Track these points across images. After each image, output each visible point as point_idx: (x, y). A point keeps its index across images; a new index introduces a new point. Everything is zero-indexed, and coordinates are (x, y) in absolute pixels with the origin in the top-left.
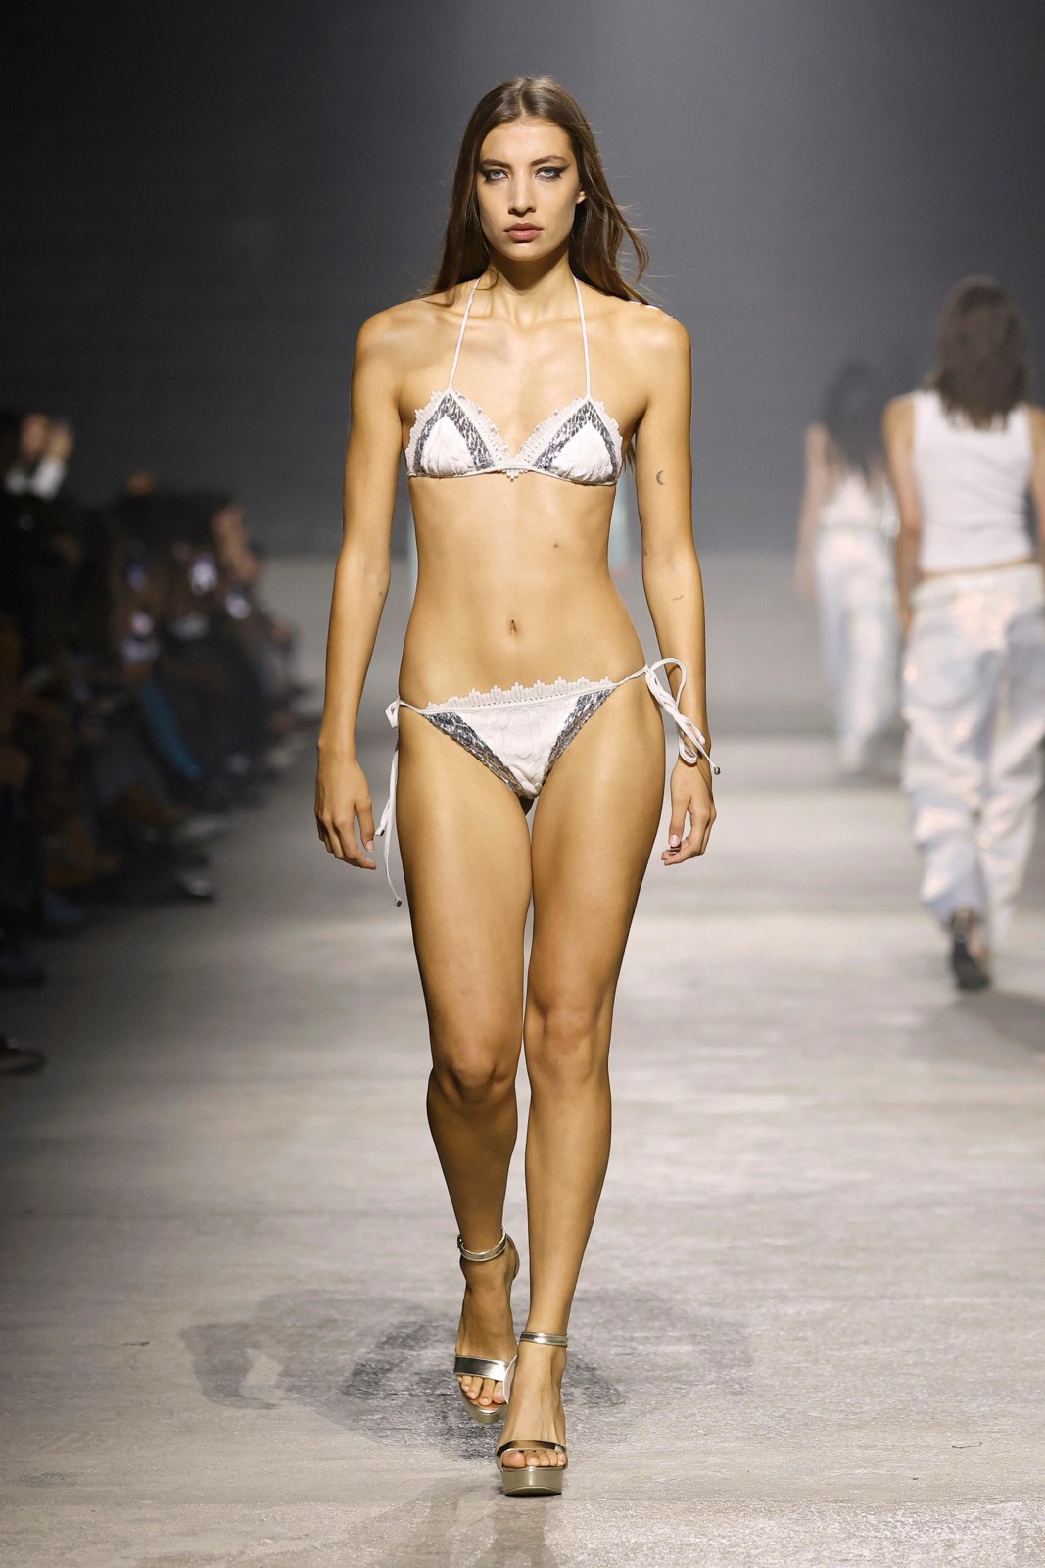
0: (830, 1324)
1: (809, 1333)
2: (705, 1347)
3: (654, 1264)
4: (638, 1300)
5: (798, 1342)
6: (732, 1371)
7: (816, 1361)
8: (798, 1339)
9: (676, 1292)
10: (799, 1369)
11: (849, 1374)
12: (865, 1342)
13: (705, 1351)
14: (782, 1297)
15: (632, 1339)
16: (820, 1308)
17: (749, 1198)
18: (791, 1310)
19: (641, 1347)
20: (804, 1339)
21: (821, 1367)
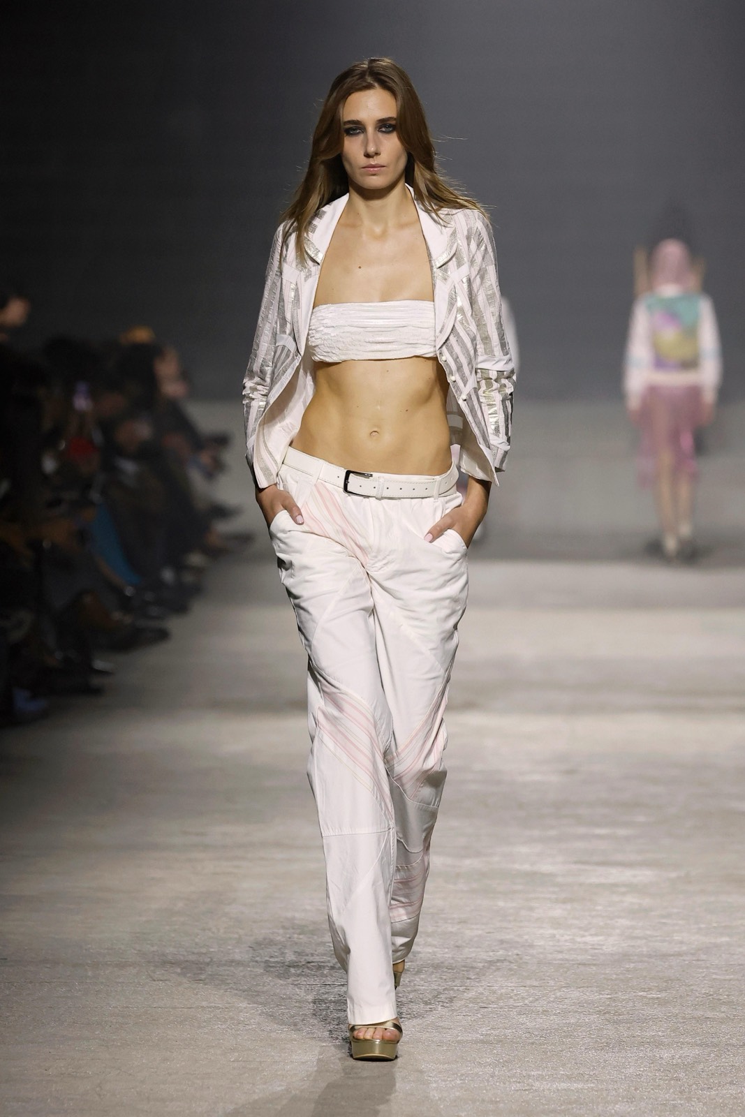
0: (701, 1066)
1: (682, 1075)
2: (592, 1085)
3: (545, 1012)
4: (533, 1043)
5: (672, 1082)
6: (617, 1106)
7: (689, 1099)
8: (672, 1079)
9: (566, 1037)
10: (674, 1106)
11: (718, 1110)
12: (731, 1083)
13: (592, 1088)
14: (658, 1044)
15: (529, 1076)
16: (691, 1053)
17: (625, 957)
18: (666, 1055)
19: (537, 1084)
20: (678, 1079)
21: (693, 1104)
